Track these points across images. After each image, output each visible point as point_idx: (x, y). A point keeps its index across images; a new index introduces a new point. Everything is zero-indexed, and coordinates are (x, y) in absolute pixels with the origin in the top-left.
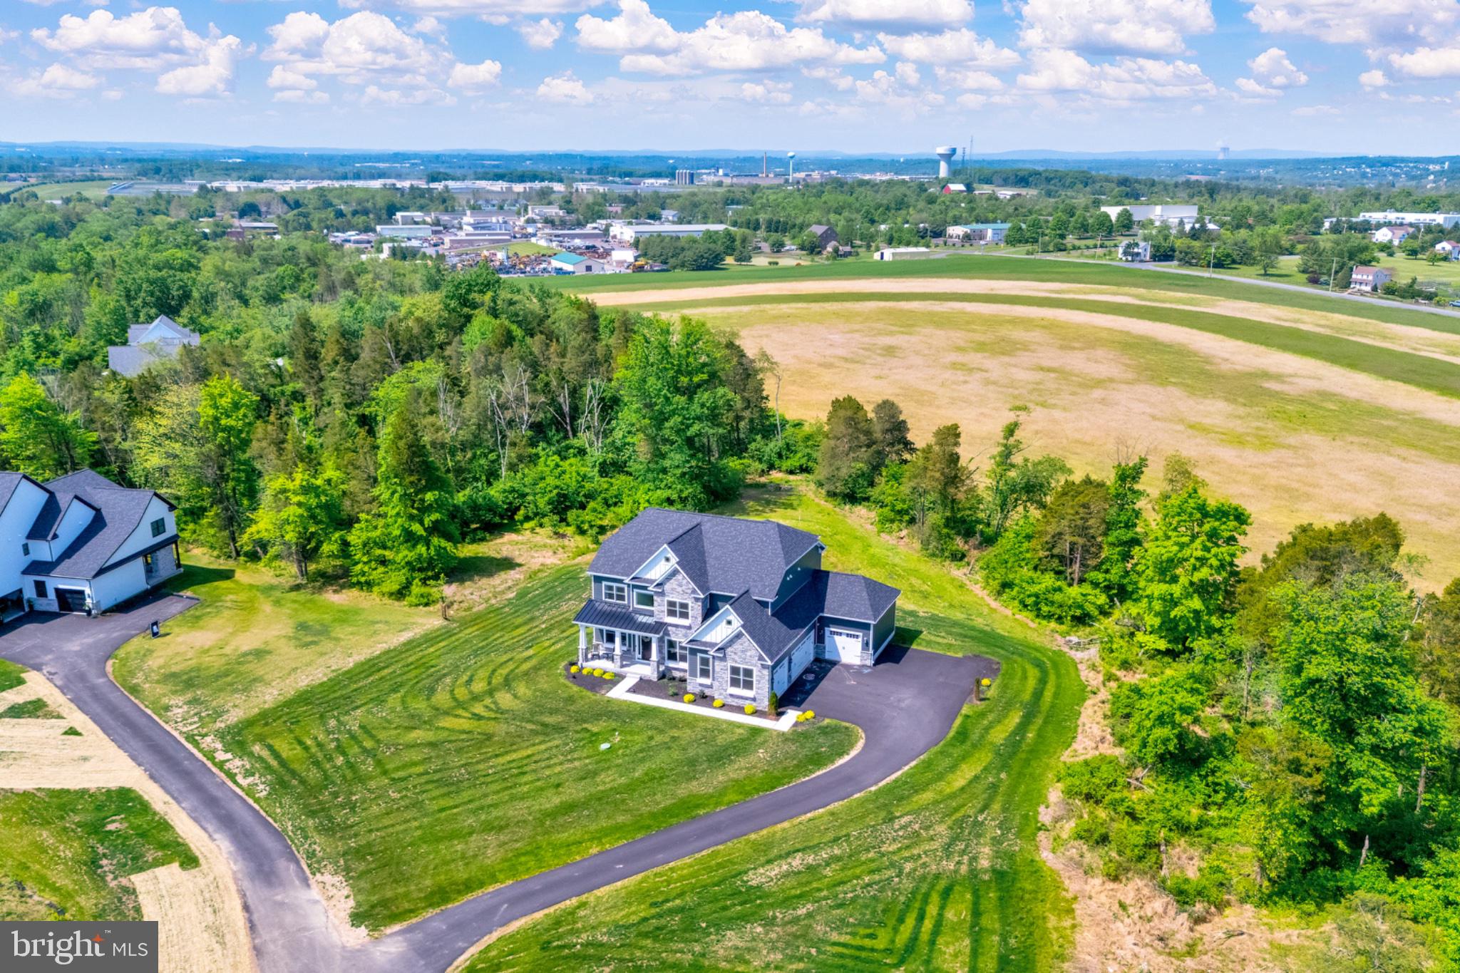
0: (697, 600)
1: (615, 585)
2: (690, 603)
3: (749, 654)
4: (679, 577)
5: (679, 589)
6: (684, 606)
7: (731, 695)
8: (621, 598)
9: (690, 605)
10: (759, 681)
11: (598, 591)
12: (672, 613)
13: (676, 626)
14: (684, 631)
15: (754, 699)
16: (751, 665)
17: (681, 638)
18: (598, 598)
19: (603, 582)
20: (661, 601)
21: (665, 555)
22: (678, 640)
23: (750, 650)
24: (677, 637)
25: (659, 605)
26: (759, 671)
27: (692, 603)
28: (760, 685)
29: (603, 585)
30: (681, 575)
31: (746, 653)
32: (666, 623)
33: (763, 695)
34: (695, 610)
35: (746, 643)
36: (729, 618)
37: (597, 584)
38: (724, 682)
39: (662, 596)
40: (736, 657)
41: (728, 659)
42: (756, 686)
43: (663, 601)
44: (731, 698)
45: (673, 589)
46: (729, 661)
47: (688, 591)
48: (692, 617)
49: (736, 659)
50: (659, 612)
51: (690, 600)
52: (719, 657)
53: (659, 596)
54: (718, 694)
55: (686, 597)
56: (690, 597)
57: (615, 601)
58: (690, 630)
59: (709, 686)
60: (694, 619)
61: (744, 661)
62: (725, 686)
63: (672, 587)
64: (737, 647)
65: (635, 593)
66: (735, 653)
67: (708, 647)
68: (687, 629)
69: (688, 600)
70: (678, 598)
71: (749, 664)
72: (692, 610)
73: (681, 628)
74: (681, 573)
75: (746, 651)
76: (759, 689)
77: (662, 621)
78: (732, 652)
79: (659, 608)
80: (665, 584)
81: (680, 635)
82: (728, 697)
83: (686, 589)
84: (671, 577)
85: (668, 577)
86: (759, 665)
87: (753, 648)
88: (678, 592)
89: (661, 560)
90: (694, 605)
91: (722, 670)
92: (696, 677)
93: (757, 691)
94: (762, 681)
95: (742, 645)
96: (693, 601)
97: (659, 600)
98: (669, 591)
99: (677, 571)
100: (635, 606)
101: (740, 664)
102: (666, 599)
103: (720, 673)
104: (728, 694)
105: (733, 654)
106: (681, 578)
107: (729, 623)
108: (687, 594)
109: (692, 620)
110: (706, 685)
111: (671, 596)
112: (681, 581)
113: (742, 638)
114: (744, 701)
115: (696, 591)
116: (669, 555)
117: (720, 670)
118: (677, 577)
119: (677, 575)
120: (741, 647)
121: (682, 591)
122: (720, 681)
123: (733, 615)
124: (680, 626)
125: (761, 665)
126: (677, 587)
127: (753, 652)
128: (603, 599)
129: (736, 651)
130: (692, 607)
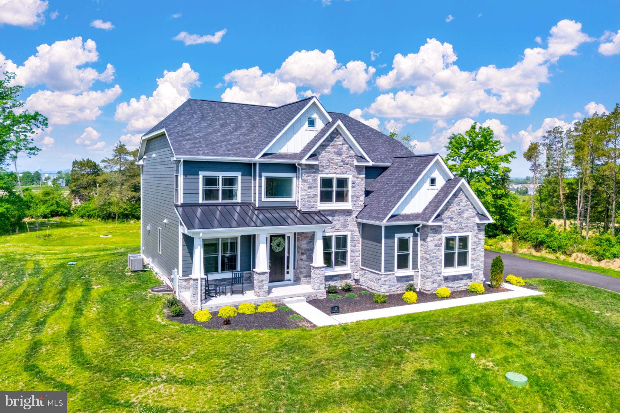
0: (359, 169)
1: (221, 175)
2: (350, 177)
3: (465, 215)
4: (339, 141)
5: (338, 159)
6: (342, 183)
7: (446, 279)
8: (229, 194)
9: (351, 179)
10: (474, 249)
11: (190, 190)
12: (326, 197)
13: (333, 213)
14: (342, 219)
15: (469, 276)
16: (468, 230)
17: (338, 230)
18: (192, 200)
19: (200, 172)
20: (313, 180)
21: (309, 116)
22: (334, 234)
23: (467, 210)
24: (332, 230)
25: (310, 188)
26: (475, 236)
27: (354, 176)
28: (476, 255)
29: (201, 177)
30: (341, 138)
31: (463, 215)
32: (319, 211)
33: (478, 268)
34: (357, 187)
35: (464, 201)
36: (432, 176)
37: (188, 177)
38: (438, 263)
39: (315, 173)
40: (452, 224)
41: (443, 229)
42: (472, 258)
43: (315, 180)
44: (446, 283)
45: (330, 160)
46: (444, 231)
47: (349, 160)
48: (353, 196)
49: (452, 226)
50: (309, 197)
51: (351, 172)
52: (434, 227)
53: (311, 173)
54: (430, 283)
55: (346, 170)
56: (352, 169)
57: (220, 201)
58: (350, 215)
59: (411, 278)
60: (355, 199)
61: (460, 227)
62: (439, 267)
63: (328, 158)
64: (453, 209)
65: (263, 179)
66: (452, 219)
67: (412, 220)
68: (347, 216)
69: (348, 173)
70: (335, 173)
71: (465, 230)
72: (353, 187)
73: (339, 216)
74: (341, 135)
75: (463, 212)
76: (474, 260)
77: (313, 209)
78: (448, 218)
79: (309, 190)
80: (320, 154)
81: (338, 226)
82: (443, 282)
83: (347, 157)
84: (328, 143)
85: (324, 143)
86: (476, 228)
87: (471, 206)
88: (336, 164)
89: (304, 124)
90: (355, 179)
91: (436, 246)
92: (393, 270)
93: (472, 265)
94: (477, 249)
95: (459, 205)
96: (355, 173)
97: (310, 179)
98: (324, 164)
99: (335, 133)
100: (263, 199)
101: (456, 232)
102: (320, 176)
103: (434, 251)
104: (442, 278)
105: (449, 220)
106: (341, 143)
107: (433, 182)
108: (347, 164)
109: (352, 201)
110: (408, 277)
111: (326, 171)
112: (340, 147)
113: (459, 196)
114: (459, 281)
115: (362, 157)
116: (315, 116)
117: (434, 247)
118: (336, 141)
119: (335, 139)
120: (458, 208)
121: (342, 161)
122: (434, 264)
123: (438, 170)
124: (337, 213)
125: (478, 227)
126: (334, 156)
127: (471, 212)
128: (201, 201)
129: (453, 216)
130: (353, 182)
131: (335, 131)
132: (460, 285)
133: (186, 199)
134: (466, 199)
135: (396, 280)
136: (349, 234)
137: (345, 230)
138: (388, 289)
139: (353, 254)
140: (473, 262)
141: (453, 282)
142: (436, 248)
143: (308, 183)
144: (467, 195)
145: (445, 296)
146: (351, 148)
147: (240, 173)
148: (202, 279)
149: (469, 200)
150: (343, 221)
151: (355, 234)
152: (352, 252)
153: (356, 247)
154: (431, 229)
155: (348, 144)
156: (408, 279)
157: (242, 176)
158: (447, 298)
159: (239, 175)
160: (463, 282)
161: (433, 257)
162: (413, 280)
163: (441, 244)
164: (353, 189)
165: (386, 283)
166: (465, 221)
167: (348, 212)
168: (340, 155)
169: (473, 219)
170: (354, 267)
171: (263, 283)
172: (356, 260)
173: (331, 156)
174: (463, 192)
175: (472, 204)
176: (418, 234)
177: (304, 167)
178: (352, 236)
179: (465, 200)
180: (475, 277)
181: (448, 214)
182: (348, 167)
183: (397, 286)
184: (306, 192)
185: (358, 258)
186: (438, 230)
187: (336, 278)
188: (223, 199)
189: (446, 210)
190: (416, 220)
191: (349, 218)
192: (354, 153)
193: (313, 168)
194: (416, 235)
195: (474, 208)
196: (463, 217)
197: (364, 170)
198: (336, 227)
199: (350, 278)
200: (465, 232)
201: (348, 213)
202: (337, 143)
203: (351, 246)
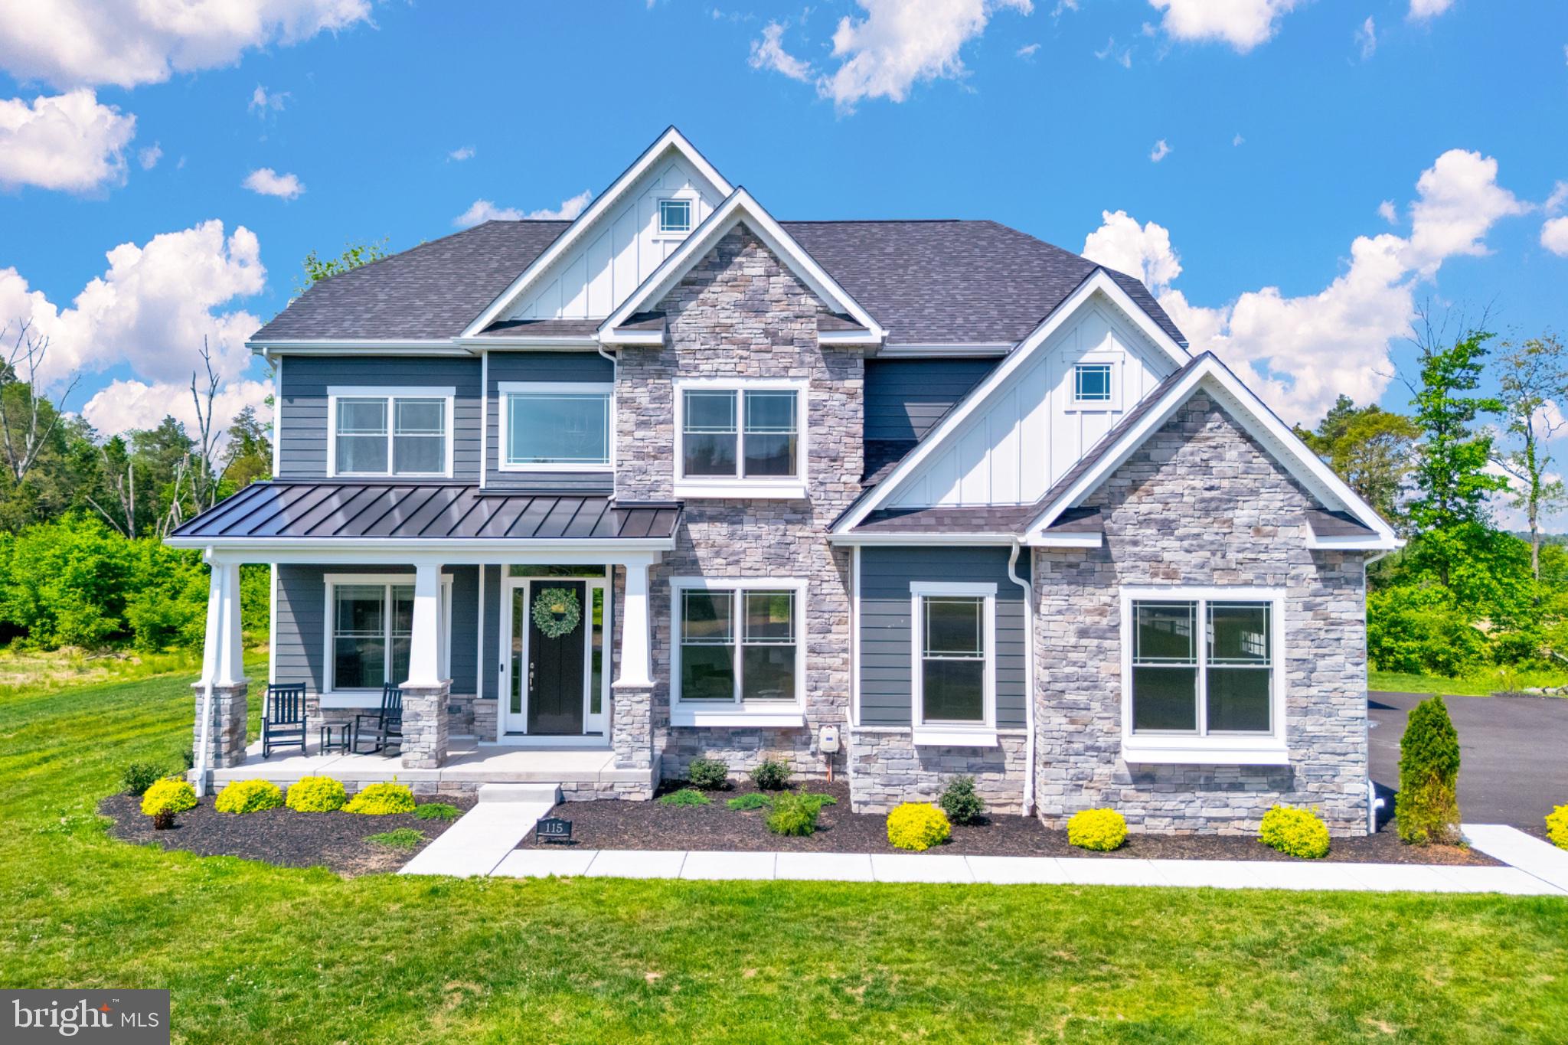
0: (836, 358)
1: (390, 395)
2: (803, 388)
3: (1244, 514)
4: (753, 266)
5: (751, 328)
6: (771, 408)
7: (1146, 776)
9: (805, 394)
10: (1300, 663)
11: (302, 438)
12: (707, 455)
13: (733, 511)
14: (769, 533)
15: (1279, 778)
16: (1262, 577)
17: (755, 572)
18: (303, 469)
19: (330, 389)
20: (654, 400)
21: (663, 194)
22: (739, 585)
23: (1254, 492)
24: (732, 570)
25: (641, 425)
26: (1308, 607)
27: (816, 385)
28: (1313, 691)
29: (332, 402)
30: (762, 254)
31: (1229, 514)
32: (680, 505)
33: (1331, 746)
34: (830, 421)
35: (1231, 454)
36: (1089, 358)
37: (298, 402)
38: (1096, 706)
39: (660, 375)
40: (1171, 550)
41: (1118, 566)
42: (1290, 699)
43: (663, 399)
44: (1145, 796)
45: (718, 332)
46: (1129, 578)
47: (796, 329)
48: (815, 456)
49: (1167, 556)
50: (639, 455)
51: (805, 371)
52: (1072, 559)
53: (645, 377)
54: (1059, 788)
55: (785, 362)
56: (809, 358)
57: (389, 473)
58: (803, 522)
59: (991, 759)
60: (824, 464)
61: (1217, 560)
62: (1106, 725)
63: (711, 322)
64: (1170, 487)
65: (503, 400)
66: (1166, 527)
67: (978, 528)
68: (788, 522)
69: (792, 372)
70: (740, 374)
71: (1248, 576)
72: (812, 423)
73: (757, 522)
74: (760, 244)
75: (1231, 500)
76: (1305, 711)
77: (657, 497)
78: (1146, 522)
79: (639, 434)
80: (678, 312)
81: (753, 558)
82: (1127, 790)
83: (786, 319)
84: (708, 274)
85: (694, 275)
86: (1311, 571)
87: (1276, 477)
88: (745, 345)
89: (648, 222)
90: (823, 395)
91: (1083, 633)
92: (907, 721)
93: (1292, 730)
94: (1321, 664)
95: (1204, 468)
96: (822, 372)
97: (642, 396)
98: (697, 346)
99: (739, 239)
100: (503, 465)
101: (1189, 582)
102: (680, 385)
103: (1073, 656)
104: (1125, 771)
105: (1151, 531)
106: (761, 271)
107: (1093, 383)
108: (791, 342)
109: (811, 471)
110: (975, 751)
111: (705, 367)
112: (759, 283)
113: (1205, 433)
114: (1221, 795)
115: (848, 317)
116: (685, 192)
117: (1073, 640)
118: (741, 266)
119: (738, 259)
120: (1198, 483)
121: (766, 333)
122: (1074, 707)
123: (1117, 335)
124: (750, 511)
125: (1320, 568)
126: (736, 318)
127: (1274, 501)
128: (331, 472)
129: (1172, 515)
130: (814, 407)
131: (740, 232)
132: (1226, 812)
133: (290, 466)
134: (1245, 447)
135: (916, 762)
136: (801, 586)
137: (782, 571)
138: (878, 789)
139: (818, 660)
140: (1295, 720)
141: (1188, 796)
142: (1084, 642)
143: (638, 410)
144: (1250, 431)
145: (1089, 843)
146: (802, 285)
147: (453, 390)
148: (217, 691)
149: (1261, 450)
150: (773, 539)
151: (826, 588)
152: (812, 650)
153: (830, 636)
154: (1056, 566)
155: (790, 273)
156: (978, 760)
157: (457, 397)
158: (1098, 851)
159: (447, 395)
160: (1241, 801)
161: (1068, 678)
162: (1000, 769)
163: (1115, 628)
164: (814, 428)
165: (875, 768)
166: (1241, 538)
167: (798, 511)
168: (759, 311)
169: (1293, 532)
170: (824, 708)
171: (421, 724)
172: (832, 682)
173: (723, 318)
174: (1227, 418)
175: (1281, 469)
176: (1021, 589)
177: (620, 355)
178: (814, 595)
179: (1235, 452)
180: (1313, 787)
181: (1144, 508)
182: (791, 355)
183: (923, 785)
184: (628, 440)
185: (838, 676)
186: (1093, 572)
187: (746, 740)
188: (397, 468)
189: (1135, 487)
190: (996, 527)
191: (796, 531)
192: (811, 302)
193: (655, 360)
194: (1010, 593)
195: (1295, 484)
196: (1230, 522)
197: (860, 363)
198: (749, 561)
199: (807, 744)
200: (1247, 584)
201: (795, 512)
202: (747, 271)
203: (811, 630)
